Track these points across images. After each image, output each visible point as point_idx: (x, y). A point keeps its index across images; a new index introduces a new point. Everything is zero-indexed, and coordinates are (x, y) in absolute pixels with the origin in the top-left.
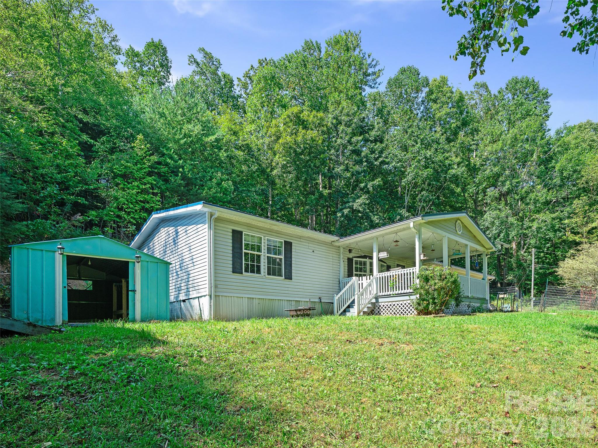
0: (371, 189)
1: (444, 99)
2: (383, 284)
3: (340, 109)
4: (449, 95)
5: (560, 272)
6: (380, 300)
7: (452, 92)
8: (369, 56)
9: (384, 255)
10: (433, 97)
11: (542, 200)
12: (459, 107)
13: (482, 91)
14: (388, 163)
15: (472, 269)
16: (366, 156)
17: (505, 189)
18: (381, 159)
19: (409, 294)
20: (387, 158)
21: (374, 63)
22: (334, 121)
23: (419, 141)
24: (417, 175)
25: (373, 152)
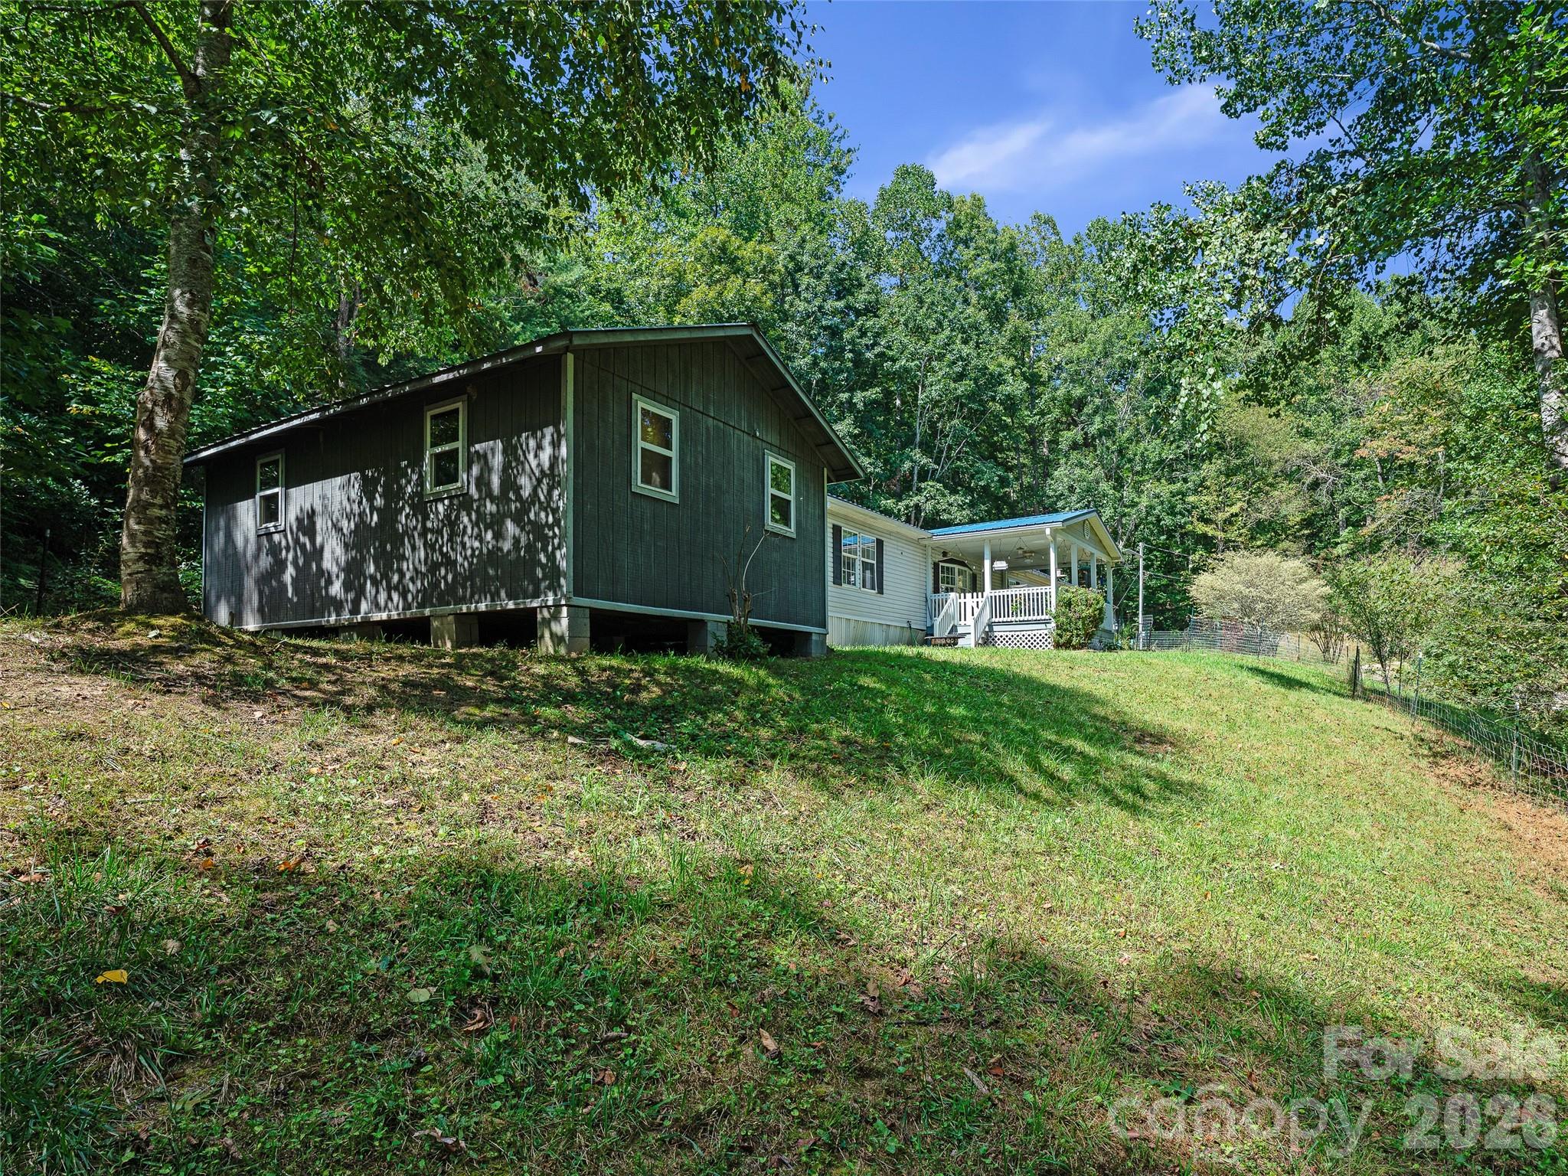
0: (860, 406)
1: (981, 243)
2: (996, 606)
3: (798, 239)
4: (991, 236)
5: (1193, 591)
6: (995, 628)
7: (995, 231)
8: (830, 118)
9: (1001, 565)
10: (962, 233)
11: (1154, 457)
12: (1008, 261)
13: (1046, 231)
14: (894, 360)
15: (1080, 584)
16: (852, 342)
17: (1093, 430)
18: (877, 350)
19: (1046, 622)
20: (889, 348)
21: (838, 133)
22: (791, 266)
23: (946, 323)
24: (946, 390)
25: (863, 334)
